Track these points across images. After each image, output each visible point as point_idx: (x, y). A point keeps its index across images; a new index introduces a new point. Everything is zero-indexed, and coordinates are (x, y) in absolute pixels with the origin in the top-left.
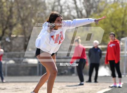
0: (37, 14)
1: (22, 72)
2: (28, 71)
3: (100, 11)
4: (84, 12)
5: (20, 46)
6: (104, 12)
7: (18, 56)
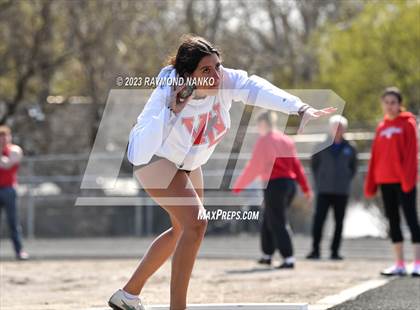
0: (134, 26)
1: (84, 224)
2: (105, 221)
3: (351, 15)
4: (295, 17)
5: (77, 136)
6: (365, 19)
7: (70, 168)
